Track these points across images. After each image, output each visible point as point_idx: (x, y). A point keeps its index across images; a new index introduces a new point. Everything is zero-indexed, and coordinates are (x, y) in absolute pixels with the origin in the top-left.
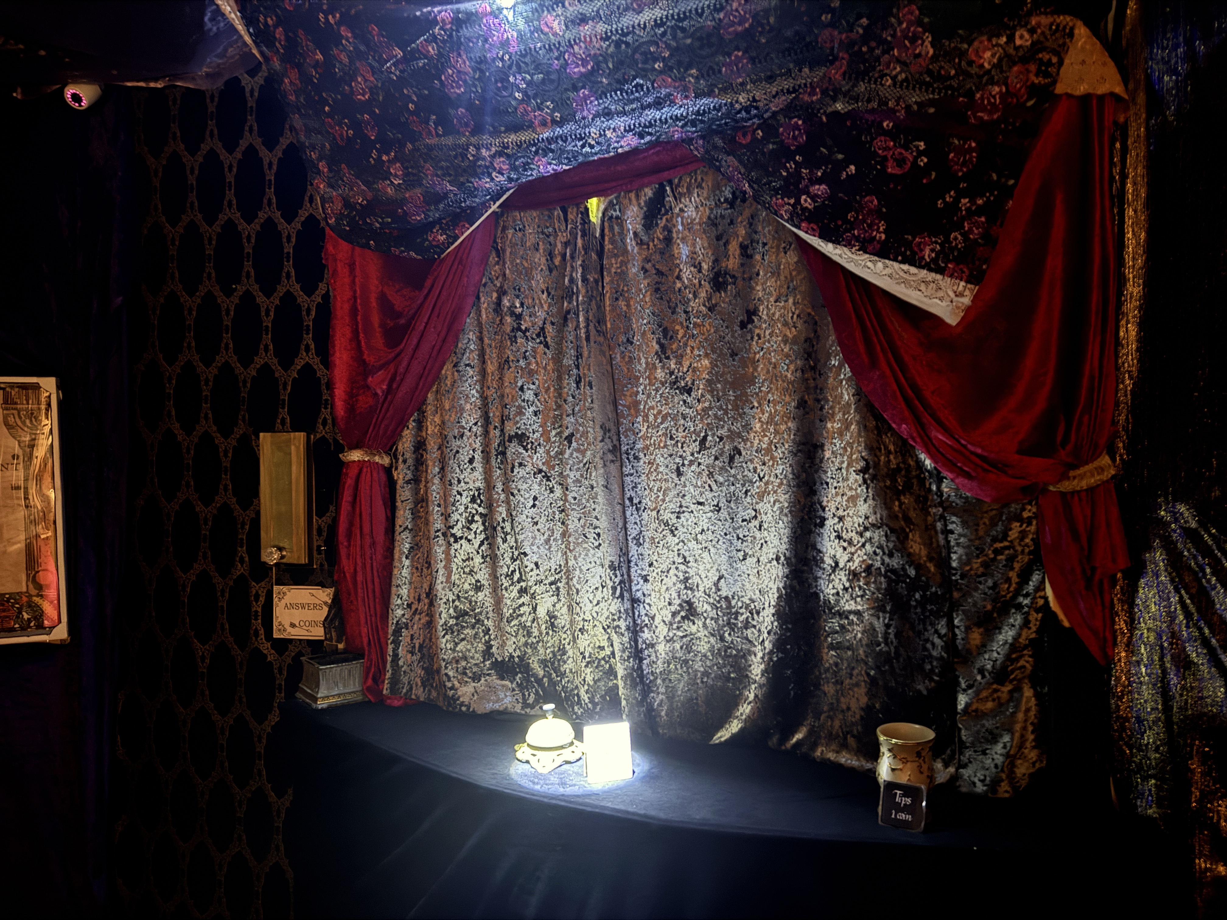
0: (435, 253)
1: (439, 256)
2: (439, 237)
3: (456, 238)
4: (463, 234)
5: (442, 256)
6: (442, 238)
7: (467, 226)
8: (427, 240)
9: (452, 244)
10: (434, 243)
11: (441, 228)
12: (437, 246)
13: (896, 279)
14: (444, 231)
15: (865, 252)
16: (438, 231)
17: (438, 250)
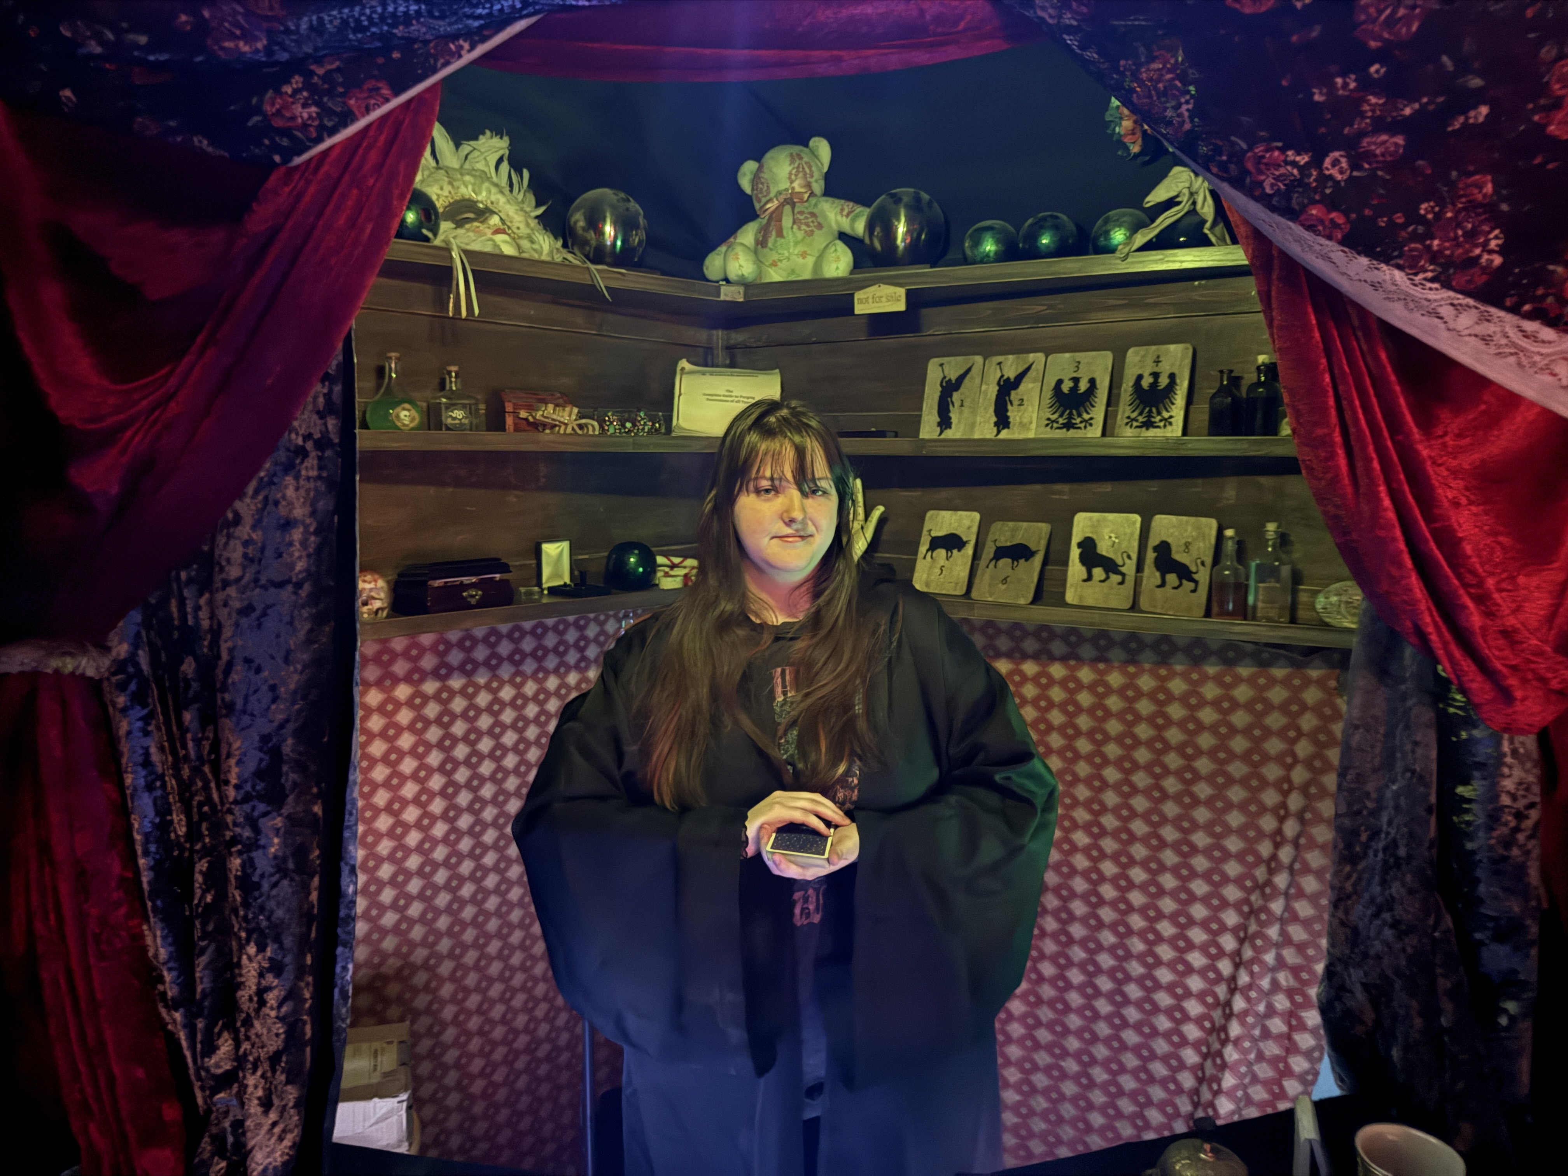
0: (276, 148)
1: (287, 159)
2: (298, 109)
3: (346, 118)
4: (368, 110)
5: (298, 160)
6: (305, 113)
7: (385, 92)
8: (258, 110)
9: (333, 131)
10: (278, 123)
11: (307, 85)
12: (286, 132)
13: (1499, 346)
14: (316, 95)
15: (1447, 285)
16: (296, 91)
17: (285, 142)
